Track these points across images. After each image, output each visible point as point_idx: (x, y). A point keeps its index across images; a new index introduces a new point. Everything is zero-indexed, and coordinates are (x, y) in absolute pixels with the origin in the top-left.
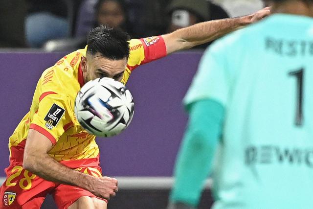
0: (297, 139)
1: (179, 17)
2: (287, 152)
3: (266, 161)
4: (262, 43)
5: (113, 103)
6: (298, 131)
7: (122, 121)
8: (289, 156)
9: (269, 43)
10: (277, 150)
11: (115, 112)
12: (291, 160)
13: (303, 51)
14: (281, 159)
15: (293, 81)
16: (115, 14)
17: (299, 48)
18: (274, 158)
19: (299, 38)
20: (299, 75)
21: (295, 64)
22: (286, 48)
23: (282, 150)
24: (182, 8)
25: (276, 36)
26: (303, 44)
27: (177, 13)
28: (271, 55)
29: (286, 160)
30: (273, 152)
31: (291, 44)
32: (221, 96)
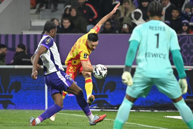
0: (157, 51)
1: (124, 26)
2: (154, 54)
3: (149, 56)
4: (148, 27)
5: (101, 72)
6: (157, 49)
7: (102, 76)
8: (155, 55)
9: (150, 27)
10: (152, 54)
11: (101, 74)
12: (155, 56)
13: (159, 29)
14: (153, 56)
15: (156, 37)
16: (109, 25)
17: (157, 28)
18: (151, 56)
19: (158, 26)
20: (158, 35)
21: (157, 32)
22: (154, 28)
23: (153, 54)
24: (125, 24)
25: (152, 25)
26: (159, 27)
27: (124, 25)
28: (151, 31)
29: (154, 56)
30: (151, 54)
31: (156, 28)
32: (138, 40)
